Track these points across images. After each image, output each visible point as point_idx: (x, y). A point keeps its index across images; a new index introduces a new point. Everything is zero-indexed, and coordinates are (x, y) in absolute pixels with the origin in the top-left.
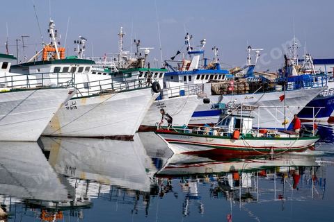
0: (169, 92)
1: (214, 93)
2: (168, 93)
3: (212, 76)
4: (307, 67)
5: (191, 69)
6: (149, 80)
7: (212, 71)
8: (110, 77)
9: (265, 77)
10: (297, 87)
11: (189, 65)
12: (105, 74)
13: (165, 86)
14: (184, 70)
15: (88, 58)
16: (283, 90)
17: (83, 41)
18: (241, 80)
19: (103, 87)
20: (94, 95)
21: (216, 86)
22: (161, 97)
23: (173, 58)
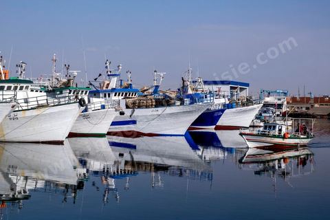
0: (93, 106)
1: (127, 107)
2: (91, 107)
3: (126, 94)
4: (199, 87)
5: (110, 88)
6: (77, 97)
7: (126, 90)
8: (45, 94)
9: (168, 94)
10: (191, 103)
11: (108, 85)
12: (41, 92)
13: (89, 101)
14: (104, 88)
15: (28, 79)
16: (181, 104)
17: (23, 65)
18: (149, 97)
19: (40, 103)
20: (32, 109)
21: (130, 101)
22: (86, 110)
23: (95, 80)
